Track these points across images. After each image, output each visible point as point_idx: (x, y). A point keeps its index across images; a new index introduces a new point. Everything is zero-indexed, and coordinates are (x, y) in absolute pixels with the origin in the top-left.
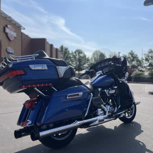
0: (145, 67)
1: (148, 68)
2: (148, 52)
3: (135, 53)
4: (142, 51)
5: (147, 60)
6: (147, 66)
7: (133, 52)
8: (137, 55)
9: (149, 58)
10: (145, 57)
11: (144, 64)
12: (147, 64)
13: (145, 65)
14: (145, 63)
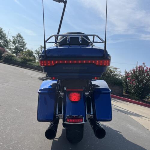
0: (11, 49)
1: (14, 50)
2: (16, 36)
3: (4, 32)
4: (9, 32)
5: (14, 43)
6: (13, 49)
7: (2, 30)
8: (5, 35)
9: (16, 41)
10: (13, 40)
11: (10, 46)
12: (13, 46)
13: (12, 47)
14: (12, 46)
